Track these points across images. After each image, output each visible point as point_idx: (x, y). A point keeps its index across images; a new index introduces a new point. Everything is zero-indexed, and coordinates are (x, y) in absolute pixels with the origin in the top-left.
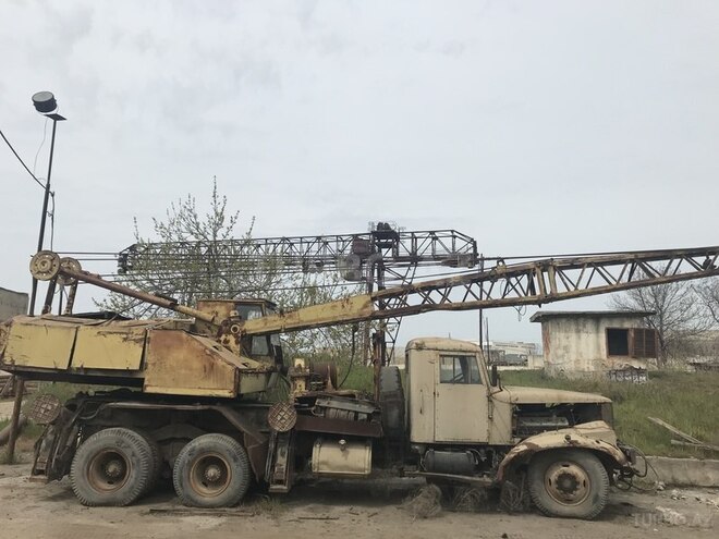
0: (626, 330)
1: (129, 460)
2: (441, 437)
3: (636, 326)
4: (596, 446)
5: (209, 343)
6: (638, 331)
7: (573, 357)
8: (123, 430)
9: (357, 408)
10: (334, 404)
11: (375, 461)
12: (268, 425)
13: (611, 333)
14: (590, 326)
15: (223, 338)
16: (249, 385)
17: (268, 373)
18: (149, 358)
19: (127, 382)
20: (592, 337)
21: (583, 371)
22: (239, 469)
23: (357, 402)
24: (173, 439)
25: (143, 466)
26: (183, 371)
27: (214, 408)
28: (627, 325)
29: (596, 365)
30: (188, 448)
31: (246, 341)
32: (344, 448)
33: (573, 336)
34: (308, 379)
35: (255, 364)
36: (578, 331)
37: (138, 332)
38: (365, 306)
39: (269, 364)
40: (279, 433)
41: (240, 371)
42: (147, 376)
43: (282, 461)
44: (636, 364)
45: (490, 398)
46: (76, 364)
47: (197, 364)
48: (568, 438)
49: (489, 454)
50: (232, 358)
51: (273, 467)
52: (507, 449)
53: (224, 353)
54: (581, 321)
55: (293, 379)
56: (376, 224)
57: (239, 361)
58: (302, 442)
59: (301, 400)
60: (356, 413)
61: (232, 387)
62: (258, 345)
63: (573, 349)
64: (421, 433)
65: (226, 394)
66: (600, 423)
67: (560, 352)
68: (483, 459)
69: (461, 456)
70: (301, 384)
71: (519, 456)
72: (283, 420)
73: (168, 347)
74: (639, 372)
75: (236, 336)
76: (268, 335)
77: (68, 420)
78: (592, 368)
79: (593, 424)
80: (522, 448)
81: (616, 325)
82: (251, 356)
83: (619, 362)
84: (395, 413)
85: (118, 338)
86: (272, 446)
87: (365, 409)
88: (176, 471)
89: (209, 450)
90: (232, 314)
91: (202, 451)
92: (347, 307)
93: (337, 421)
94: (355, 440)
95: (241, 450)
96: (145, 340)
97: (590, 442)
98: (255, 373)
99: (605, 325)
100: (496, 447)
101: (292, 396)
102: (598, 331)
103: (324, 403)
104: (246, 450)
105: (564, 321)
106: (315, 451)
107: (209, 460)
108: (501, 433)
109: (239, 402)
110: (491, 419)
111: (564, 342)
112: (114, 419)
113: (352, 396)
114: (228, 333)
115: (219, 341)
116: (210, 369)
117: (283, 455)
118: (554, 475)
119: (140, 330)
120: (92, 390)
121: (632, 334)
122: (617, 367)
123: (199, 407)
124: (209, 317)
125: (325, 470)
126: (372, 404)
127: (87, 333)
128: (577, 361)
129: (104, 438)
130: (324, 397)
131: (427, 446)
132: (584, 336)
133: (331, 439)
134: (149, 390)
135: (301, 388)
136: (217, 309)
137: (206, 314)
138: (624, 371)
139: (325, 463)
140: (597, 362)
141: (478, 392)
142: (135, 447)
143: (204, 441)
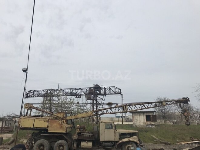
0: (150, 116)
1: (45, 146)
2: (106, 140)
3: (152, 114)
4: (134, 141)
5: (60, 122)
6: (153, 116)
7: (139, 122)
8: (44, 140)
9: (89, 134)
10: (85, 134)
11: (93, 145)
12: (72, 138)
13: (147, 116)
14: (142, 114)
15: (63, 121)
16: (68, 130)
17: (72, 128)
18: (49, 125)
19: (45, 130)
20: (143, 117)
21: (141, 125)
22: (67, 147)
23: (89, 133)
24: (53, 142)
25: (48, 147)
26: (56, 128)
27: (62, 135)
28: (150, 114)
29: (144, 124)
30: (57, 143)
31: (67, 121)
32: (87, 143)
33: (139, 117)
34: (80, 129)
35: (69, 126)
36: (140, 116)
38: (91, 114)
39: (72, 126)
40: (74, 140)
41: (67, 127)
42: (49, 129)
43: (75, 145)
44: (152, 123)
45: (115, 132)
46: (35, 126)
47: (59, 126)
48: (129, 139)
49: (115, 143)
50: (65, 125)
51: (73, 146)
53: (63, 124)
54: (140, 113)
55: (77, 129)
56: (95, 85)
57: (67, 125)
58: (79, 141)
59: (78, 133)
60: (89, 135)
61: (65, 131)
62: (70, 122)
63: (139, 120)
64: (102, 139)
65: (64, 132)
66: (136, 136)
67: (136, 120)
68: (114, 144)
69: (109, 144)
70: (79, 130)
71: (120, 143)
72: (75, 137)
73: (53, 123)
74: (153, 125)
75: (65, 120)
76: (71, 120)
77: (32, 138)
78: (143, 124)
79: (134, 137)
80: (121, 141)
81: (148, 114)
82: (68, 124)
83: (149, 123)
84: (97, 135)
85: (43, 121)
86: (73, 142)
87: (91, 135)
88: (54, 148)
89: (61, 143)
90: (64, 115)
91: (59, 144)
92: (88, 114)
93: (86, 137)
94: (89, 141)
95: (67, 143)
96: (48, 122)
97: (133, 140)
98: (69, 128)
99: (145, 114)
100: (116, 141)
101: (77, 132)
102: (144, 115)
103: (83, 134)
104: (68, 143)
105: (136, 113)
106: (81, 143)
107: (61, 145)
108: (117, 139)
109: (66, 134)
110: (115, 136)
111: (137, 118)
112: (41, 138)
113: (89, 132)
114: (64, 119)
115: (62, 121)
116: (61, 127)
117: (75, 144)
119: (47, 119)
121: (151, 116)
122: (148, 124)
123: (59, 135)
124: (60, 116)
125: (83, 147)
126: (92, 134)
127: (37, 120)
128: (139, 123)
129: (40, 141)
130: (83, 133)
131: (103, 142)
132: (141, 117)
133: (84, 141)
134: (49, 131)
135: (78, 131)
136: (61, 114)
138: (150, 125)
139: (83, 145)
140: (144, 123)
141: (113, 131)
142: (46, 143)
143: (60, 141)
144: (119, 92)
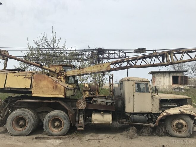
0: (178, 76)
1: (27, 120)
2: (136, 111)
3: (181, 75)
4: (190, 113)
5: (55, 79)
6: (182, 77)
7: (162, 84)
8: (25, 109)
9: (107, 101)
10: (99, 99)
11: (114, 119)
12: (76, 107)
13: (173, 77)
14: (167, 75)
15: (59, 77)
16: (69, 93)
17: (74, 89)
18: (33, 84)
19: (26, 93)
20: (168, 78)
21: (165, 89)
23: (107, 99)
24: (42, 112)
25: (32, 122)
26: (46, 89)
27: (57, 101)
28: (178, 75)
29: (169, 87)
30: (48, 115)
31: (67, 78)
32: (102, 115)
33: (162, 78)
34: (89, 91)
35: (71, 86)
36: (164, 77)
37: (29, 75)
38: (108, 66)
39: (75, 86)
40: (80, 110)
41: (66, 88)
42: (33, 90)
43: (81, 119)
44: (181, 86)
45: (152, 97)
46: (7, 86)
47: (51, 86)
48: (180, 111)
49: (151, 116)
50: (62, 84)
51: (78, 121)
52: (158, 114)
53: (60, 82)
54: (165, 74)
55: (84, 91)
56: (98, 48)
57: (66, 85)
58: (88, 112)
59: (86, 98)
60: (107, 103)
61: (64, 94)
62: (71, 80)
63: (162, 82)
64: (129, 109)
65: (61, 96)
66: (189, 105)
67: (158, 83)
68: (150, 118)
69: (143, 117)
70: (87, 93)
72: (82, 105)
73: (40, 80)
74: (182, 89)
75: (64, 77)
76: (74, 77)
77: (5, 106)
78: (168, 88)
79: (187, 106)
80: (165, 114)
81: (175, 75)
82: (69, 84)
83: (176, 86)
84: (120, 103)
85: (22, 77)
86: (77, 114)
87: (110, 101)
88: (44, 123)
89: (56, 116)
90: (62, 69)
91: (53, 116)
92: (102, 67)
93: (100, 105)
94: (106, 112)
95: (67, 116)
96: (32, 78)
97: (188, 112)
98: (71, 89)
99: (172, 75)
100: (154, 114)
101: (84, 97)
102: (170, 77)
103: (95, 99)
104: (69, 116)
105: (160, 74)
106: (93, 115)
107: (55, 119)
108: (156, 109)
109: (65, 99)
110: (152, 104)
111: (160, 80)
112: (22, 105)
113: (105, 97)
114: (61, 75)
115: (58, 78)
116: (55, 88)
117: (81, 117)
118: (175, 123)
119: (30, 74)
120: (14, 95)
121: (180, 78)
122: (175, 88)
123: (52, 101)
124: (54, 70)
125: (96, 122)
126: (112, 100)
127: (10, 75)
128: (163, 86)
129: (18, 112)
130: (95, 97)
131: (131, 114)
132: (165, 78)
133: (98, 111)
134: (34, 95)
135: (87, 94)
136: (56, 68)
137: (53, 69)
138: (177, 88)
139: (96, 120)
140: (169, 86)
141: (148, 95)
142: (29, 115)
143: (54, 113)
144: (125, 56)
